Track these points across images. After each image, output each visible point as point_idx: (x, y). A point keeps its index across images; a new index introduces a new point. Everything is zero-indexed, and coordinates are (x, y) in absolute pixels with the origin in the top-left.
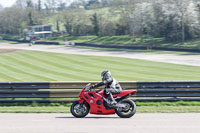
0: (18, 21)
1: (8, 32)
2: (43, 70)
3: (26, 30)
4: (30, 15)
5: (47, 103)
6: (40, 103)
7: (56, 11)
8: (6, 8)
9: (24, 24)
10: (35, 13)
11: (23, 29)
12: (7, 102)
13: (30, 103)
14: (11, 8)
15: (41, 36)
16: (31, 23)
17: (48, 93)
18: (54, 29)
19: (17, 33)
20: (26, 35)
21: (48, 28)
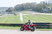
0: (41, 7)
1: (38, 10)
2: (47, 20)
3: (43, 9)
4: (44, 5)
5: (49, 28)
6: (47, 28)
7: (51, 4)
8: (38, 4)
9: (42, 8)
10: (45, 5)
11: (42, 9)
12: (38, 28)
13: (45, 28)
14: (39, 4)
15: (47, 11)
16: (44, 8)
17: (49, 26)
18: (50, 9)
19: (41, 10)
20: (43, 11)
21: (49, 9)
